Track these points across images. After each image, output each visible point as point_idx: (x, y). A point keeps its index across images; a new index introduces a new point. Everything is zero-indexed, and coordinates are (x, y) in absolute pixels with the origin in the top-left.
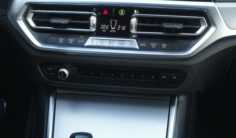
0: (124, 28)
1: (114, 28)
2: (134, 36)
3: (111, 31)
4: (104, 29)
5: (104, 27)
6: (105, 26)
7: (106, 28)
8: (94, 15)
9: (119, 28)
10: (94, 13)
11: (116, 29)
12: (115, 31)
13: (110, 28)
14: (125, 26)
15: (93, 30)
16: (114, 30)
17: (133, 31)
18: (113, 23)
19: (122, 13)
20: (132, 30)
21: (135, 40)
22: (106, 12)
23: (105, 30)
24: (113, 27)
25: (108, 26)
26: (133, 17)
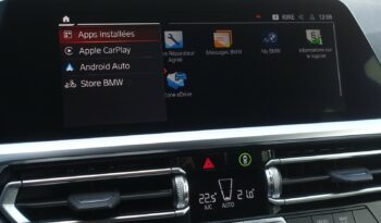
0: (250, 195)
1: (229, 196)
2: (276, 211)
3: (224, 206)
4: (207, 204)
5: (204, 198)
6: (207, 196)
7: (210, 199)
8: (180, 174)
9: (240, 197)
10: (182, 171)
11: (234, 198)
12: (232, 205)
13: (219, 198)
14: (253, 190)
15: (185, 211)
16: (230, 201)
17: (276, 199)
18: (226, 186)
19: (245, 160)
21: (281, 219)
22: (208, 164)
23: (209, 206)
24: (227, 195)
25: (215, 194)
26: (268, 167)
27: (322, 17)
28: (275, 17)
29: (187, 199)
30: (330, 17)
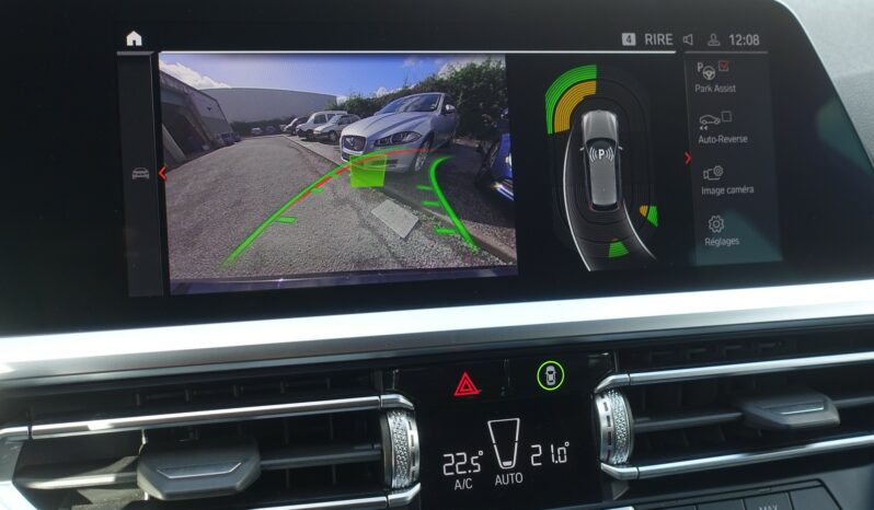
0: (560, 455)
1: (512, 460)
2: (617, 493)
3: (499, 480)
4: (461, 478)
5: (459, 465)
6: (461, 458)
7: (468, 466)
8: (401, 409)
9: (536, 460)
10: (402, 400)
11: (523, 464)
12: (518, 478)
13: (489, 463)
14: (567, 444)
15: (410, 494)
16: (514, 470)
17: (618, 467)
18: (505, 433)
19: (551, 376)
20: (607, 462)
23: (466, 481)
24: (507, 456)
25: (481, 453)
26: (602, 393)
27: (736, 39)
28: (628, 39)
29: (416, 467)
30: (755, 40)
